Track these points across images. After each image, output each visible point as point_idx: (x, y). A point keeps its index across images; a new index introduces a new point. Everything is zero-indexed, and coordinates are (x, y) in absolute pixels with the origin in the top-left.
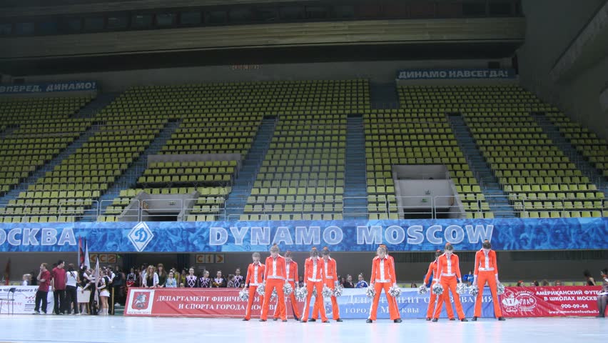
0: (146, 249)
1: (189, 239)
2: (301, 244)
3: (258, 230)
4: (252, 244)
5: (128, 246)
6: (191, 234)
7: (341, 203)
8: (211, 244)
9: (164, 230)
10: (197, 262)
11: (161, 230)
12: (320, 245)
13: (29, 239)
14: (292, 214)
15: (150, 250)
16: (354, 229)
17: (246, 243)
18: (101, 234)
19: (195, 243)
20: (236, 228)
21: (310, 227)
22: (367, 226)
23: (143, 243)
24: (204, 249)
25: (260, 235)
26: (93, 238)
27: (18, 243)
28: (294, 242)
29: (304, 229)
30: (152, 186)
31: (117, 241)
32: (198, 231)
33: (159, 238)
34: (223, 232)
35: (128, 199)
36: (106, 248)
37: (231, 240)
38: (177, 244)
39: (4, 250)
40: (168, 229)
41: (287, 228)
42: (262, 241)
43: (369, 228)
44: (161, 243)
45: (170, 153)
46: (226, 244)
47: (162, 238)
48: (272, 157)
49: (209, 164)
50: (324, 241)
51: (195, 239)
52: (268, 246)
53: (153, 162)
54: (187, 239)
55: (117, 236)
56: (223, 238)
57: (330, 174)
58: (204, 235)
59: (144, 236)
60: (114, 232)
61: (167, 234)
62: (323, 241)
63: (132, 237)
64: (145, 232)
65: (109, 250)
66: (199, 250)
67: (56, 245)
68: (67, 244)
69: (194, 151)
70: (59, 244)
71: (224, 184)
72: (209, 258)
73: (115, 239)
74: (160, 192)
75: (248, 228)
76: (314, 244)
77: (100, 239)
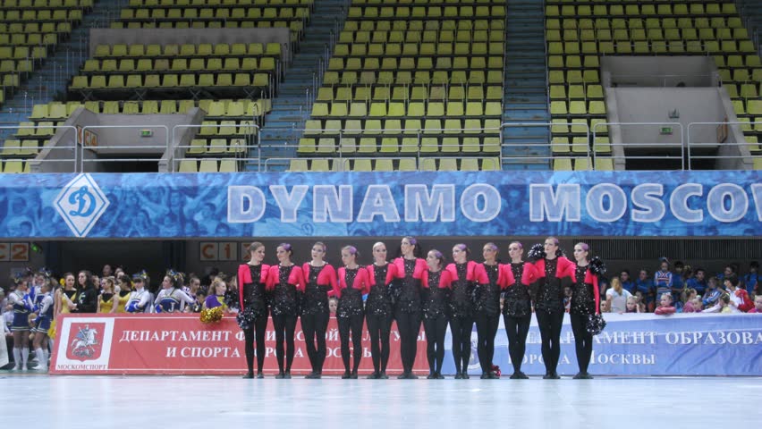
0: (94, 231)
1: (185, 210)
2: (417, 220)
3: (329, 192)
4: (315, 220)
5: (54, 226)
6: (189, 200)
7: (496, 135)
8: (231, 220)
9: (132, 191)
10: (203, 258)
11: (123, 191)
12: (454, 223)
14: (396, 157)
15: (102, 235)
16: (523, 189)
17: (304, 218)
19: (198, 217)
20: (283, 186)
21: (435, 186)
22: (549, 185)
23: (88, 219)
24: (217, 231)
25: (332, 201)
28: (402, 216)
29: (421, 191)
30: (101, 96)
31: (30, 214)
32: (204, 193)
33: (121, 207)
34: (256, 195)
35: (50, 125)
36: (6, 230)
37: (272, 212)
38: (161, 221)
40: (139, 188)
41: (387, 186)
42: (337, 215)
43: (555, 188)
44: (126, 219)
45: (138, 24)
46: (262, 220)
47: (127, 207)
48: (355, 36)
49: (222, 49)
50: (462, 214)
51: (198, 209)
52: (349, 224)
53: (102, 42)
54: (181, 212)
55: (29, 204)
56: (258, 207)
57: (473, 74)
58: (217, 201)
59: (88, 203)
60: (25, 195)
61: (138, 199)
62: (460, 215)
63: (63, 205)
64: (90, 195)
65: (14, 234)
66: (205, 232)
69: (190, 22)
71: (255, 94)
72: (228, 249)
73: (25, 211)
74: (121, 110)
75: (306, 187)
76: (443, 220)
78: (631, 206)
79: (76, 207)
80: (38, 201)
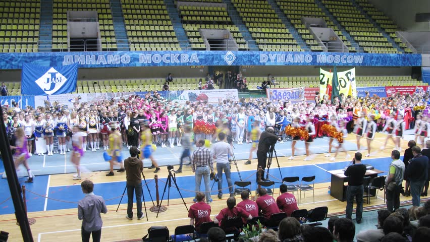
8: (261, 62)
13: (174, 59)
15: (234, 65)
16: (316, 56)
18: (211, 57)
19: (254, 61)
25: (281, 58)
26: (207, 59)
27: (168, 61)
32: (255, 56)
37: (269, 60)
38: (246, 62)
39: (161, 65)
41: (291, 55)
58: (258, 58)
62: (305, 61)
63: (226, 58)
67: (189, 63)
68: (194, 62)
70: (190, 62)
77: (211, 59)
78: (334, 60)
79: (229, 59)
80: (220, 57)
